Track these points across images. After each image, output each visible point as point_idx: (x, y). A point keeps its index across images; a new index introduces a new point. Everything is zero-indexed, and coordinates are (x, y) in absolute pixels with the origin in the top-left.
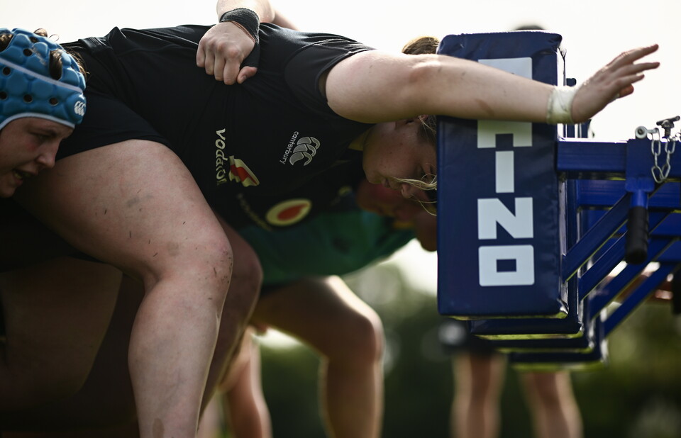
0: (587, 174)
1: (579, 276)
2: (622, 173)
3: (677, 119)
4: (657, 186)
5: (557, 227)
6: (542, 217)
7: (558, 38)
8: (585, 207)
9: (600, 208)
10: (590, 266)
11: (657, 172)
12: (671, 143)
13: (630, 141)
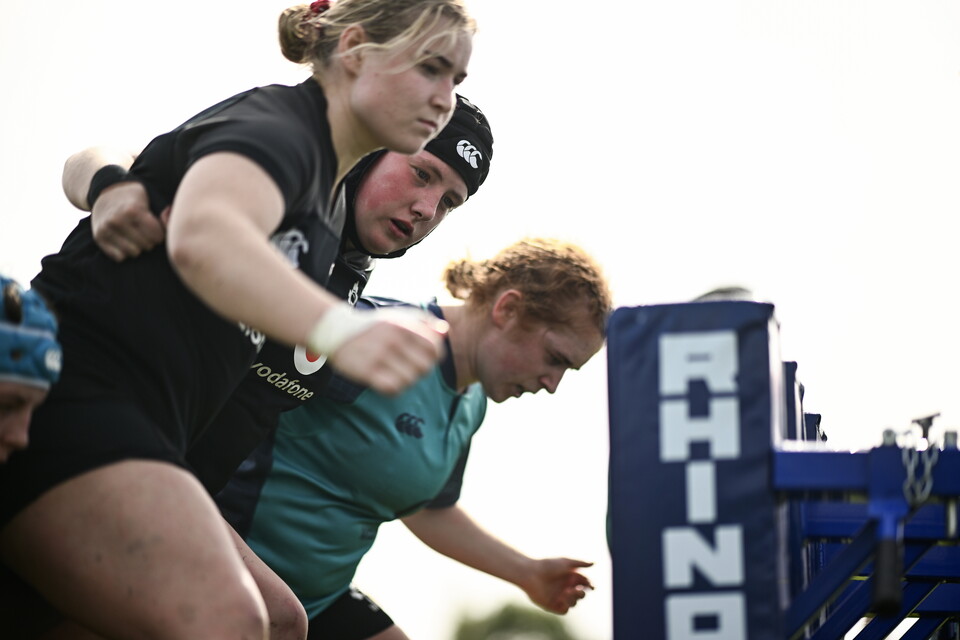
0: (816, 494)
1: (808, 636)
2: (864, 491)
3: (938, 415)
4: (912, 509)
5: (773, 567)
6: (755, 554)
7: (768, 309)
8: (814, 539)
9: (835, 539)
10: (822, 621)
11: (913, 490)
12: (931, 450)
13: (874, 450)
